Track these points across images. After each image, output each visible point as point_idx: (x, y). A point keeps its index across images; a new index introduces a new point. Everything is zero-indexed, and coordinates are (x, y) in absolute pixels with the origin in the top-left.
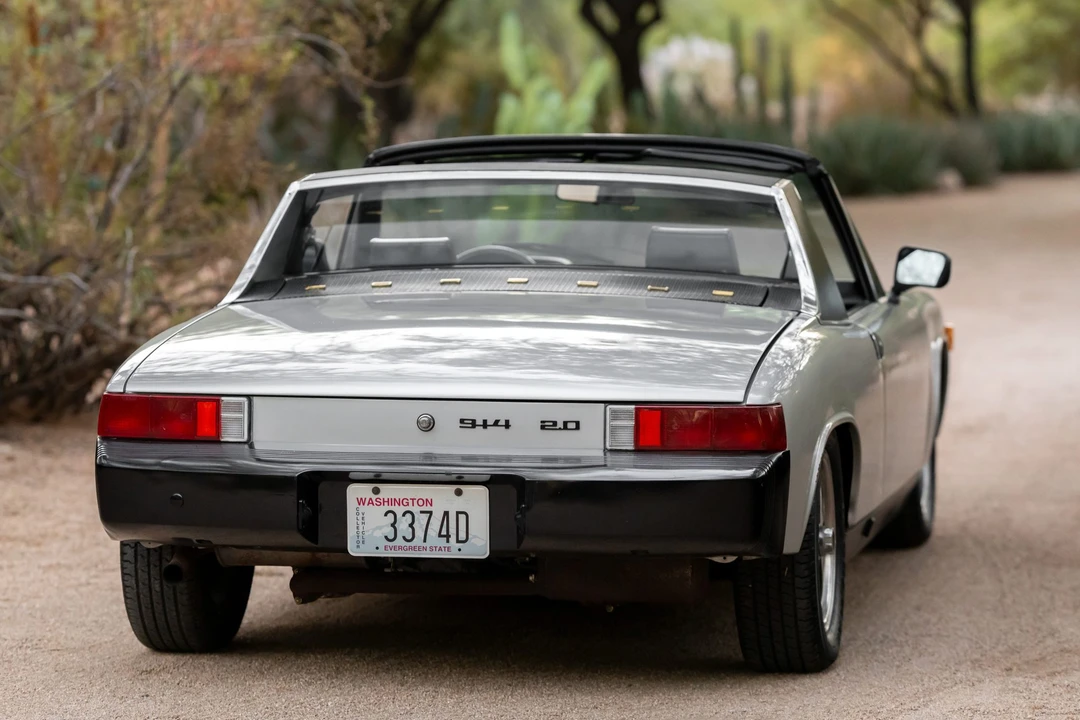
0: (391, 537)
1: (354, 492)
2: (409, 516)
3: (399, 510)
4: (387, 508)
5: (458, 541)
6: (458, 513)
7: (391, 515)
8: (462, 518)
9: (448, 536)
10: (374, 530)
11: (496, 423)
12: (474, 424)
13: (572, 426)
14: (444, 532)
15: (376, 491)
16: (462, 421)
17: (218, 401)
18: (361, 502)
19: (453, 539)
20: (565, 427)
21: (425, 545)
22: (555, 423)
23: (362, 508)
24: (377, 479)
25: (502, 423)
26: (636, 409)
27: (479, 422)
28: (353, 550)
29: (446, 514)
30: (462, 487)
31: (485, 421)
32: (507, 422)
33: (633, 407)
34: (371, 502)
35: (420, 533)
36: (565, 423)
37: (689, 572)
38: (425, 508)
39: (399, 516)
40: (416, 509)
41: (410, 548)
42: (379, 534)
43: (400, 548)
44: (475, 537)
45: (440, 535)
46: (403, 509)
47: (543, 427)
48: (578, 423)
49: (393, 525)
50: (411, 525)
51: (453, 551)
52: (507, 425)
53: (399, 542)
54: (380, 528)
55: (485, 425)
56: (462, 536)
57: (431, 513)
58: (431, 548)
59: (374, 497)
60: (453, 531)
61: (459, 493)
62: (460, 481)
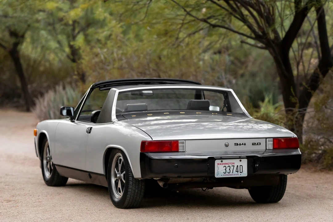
0: (225, 172)
1: (217, 162)
2: (229, 167)
3: (227, 166)
4: (224, 165)
5: (240, 172)
6: (240, 166)
7: (225, 167)
8: (241, 167)
9: (238, 171)
10: (221, 171)
11: (243, 144)
12: (238, 144)
13: (259, 144)
14: (237, 171)
15: (222, 161)
16: (235, 144)
17: (178, 141)
18: (218, 164)
19: (239, 172)
20: (257, 144)
21: (232, 174)
22: (255, 143)
23: (218, 166)
24: (221, 158)
25: (244, 144)
26: (273, 139)
27: (239, 144)
28: (216, 176)
29: (238, 166)
30: (241, 159)
31: (240, 144)
32: (245, 143)
33: (272, 139)
34: (220, 164)
35: (231, 171)
36: (257, 143)
37: (278, 178)
38: (233, 165)
39: (227, 167)
40: (231, 165)
41: (229, 175)
42: (222, 172)
43: (227, 175)
44: (244, 171)
45: (236, 171)
46: (228, 165)
47: (253, 145)
48: (260, 143)
49: (225, 169)
50: (229, 169)
51: (240, 175)
52: (245, 144)
53: (227, 173)
54: (222, 170)
55: (240, 145)
56: (241, 171)
57: (234, 166)
58: (234, 175)
59: (221, 163)
60: (239, 170)
61: (240, 161)
62: (240, 158)
